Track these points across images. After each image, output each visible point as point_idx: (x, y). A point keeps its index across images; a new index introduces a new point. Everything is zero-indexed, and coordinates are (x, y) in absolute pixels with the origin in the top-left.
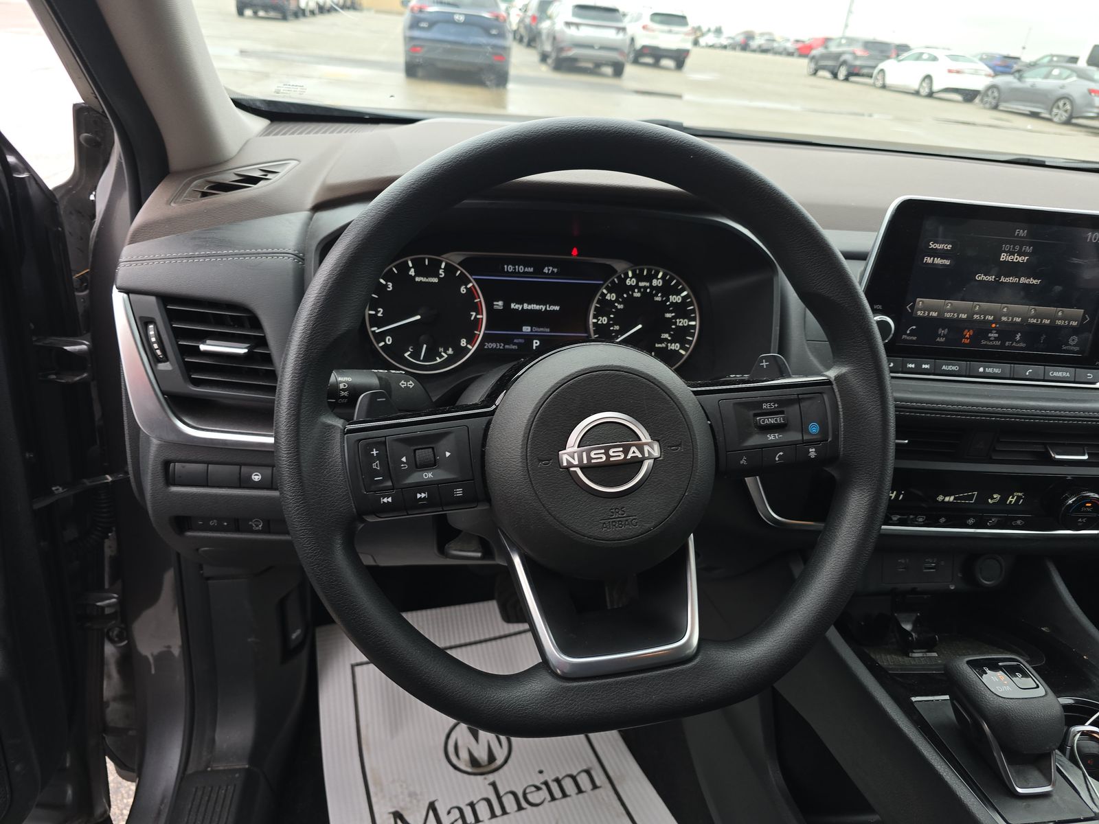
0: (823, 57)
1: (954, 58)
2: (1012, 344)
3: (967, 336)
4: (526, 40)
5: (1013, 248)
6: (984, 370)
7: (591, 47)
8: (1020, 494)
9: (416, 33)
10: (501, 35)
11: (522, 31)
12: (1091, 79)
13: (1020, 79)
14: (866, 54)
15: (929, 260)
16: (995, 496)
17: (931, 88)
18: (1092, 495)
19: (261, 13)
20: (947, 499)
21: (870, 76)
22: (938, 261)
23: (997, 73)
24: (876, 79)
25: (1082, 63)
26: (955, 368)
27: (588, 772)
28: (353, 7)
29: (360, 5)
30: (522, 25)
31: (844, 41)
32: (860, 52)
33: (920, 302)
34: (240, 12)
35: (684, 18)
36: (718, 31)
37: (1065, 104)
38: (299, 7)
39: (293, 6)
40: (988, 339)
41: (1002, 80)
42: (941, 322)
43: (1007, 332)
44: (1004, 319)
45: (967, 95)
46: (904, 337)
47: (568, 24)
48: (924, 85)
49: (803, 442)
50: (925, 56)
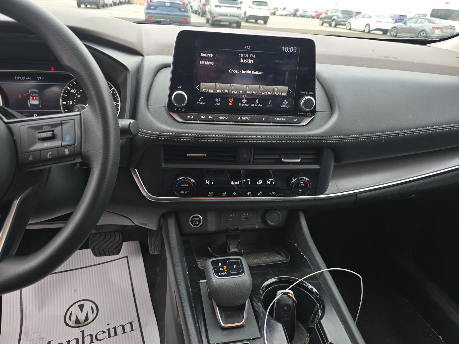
0: (325, 18)
1: (378, 16)
2: (254, 105)
3: (231, 102)
4: (201, 14)
5: (245, 56)
6: (241, 118)
7: (227, 15)
8: (272, 179)
9: (150, 11)
10: (186, 11)
11: (199, 10)
12: (434, 23)
13: (405, 23)
14: (342, 16)
15: (202, 62)
16: (260, 181)
17: (369, 29)
18: (305, 178)
19: (88, 6)
20: (236, 183)
21: (345, 25)
22: (207, 63)
23: (396, 22)
24: (347, 26)
25: (428, 17)
26: (226, 118)
27: (131, 323)
28: (129, 3)
29: (132, 2)
30: (199, 8)
31: (333, 11)
32: (340, 15)
33: (203, 85)
34: (79, 6)
35: (266, 2)
36: (284, 9)
37: (423, 33)
38: (104, 3)
39: (101, 2)
40: (242, 103)
41: (398, 25)
42: (216, 95)
43: (251, 100)
44: (248, 92)
45: (384, 31)
46: (198, 103)
47: (216, 6)
48: (366, 27)
49: (62, 146)
50: (366, 16)
